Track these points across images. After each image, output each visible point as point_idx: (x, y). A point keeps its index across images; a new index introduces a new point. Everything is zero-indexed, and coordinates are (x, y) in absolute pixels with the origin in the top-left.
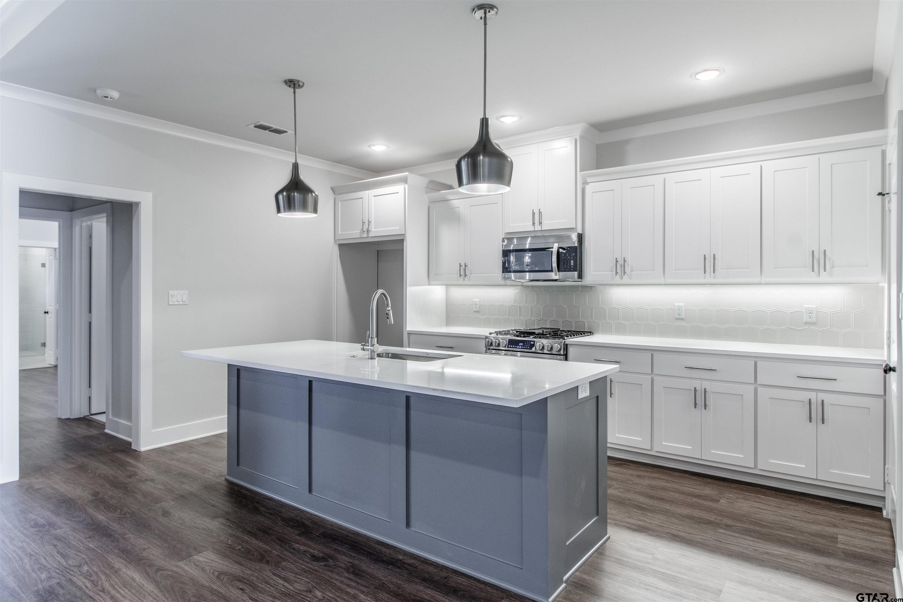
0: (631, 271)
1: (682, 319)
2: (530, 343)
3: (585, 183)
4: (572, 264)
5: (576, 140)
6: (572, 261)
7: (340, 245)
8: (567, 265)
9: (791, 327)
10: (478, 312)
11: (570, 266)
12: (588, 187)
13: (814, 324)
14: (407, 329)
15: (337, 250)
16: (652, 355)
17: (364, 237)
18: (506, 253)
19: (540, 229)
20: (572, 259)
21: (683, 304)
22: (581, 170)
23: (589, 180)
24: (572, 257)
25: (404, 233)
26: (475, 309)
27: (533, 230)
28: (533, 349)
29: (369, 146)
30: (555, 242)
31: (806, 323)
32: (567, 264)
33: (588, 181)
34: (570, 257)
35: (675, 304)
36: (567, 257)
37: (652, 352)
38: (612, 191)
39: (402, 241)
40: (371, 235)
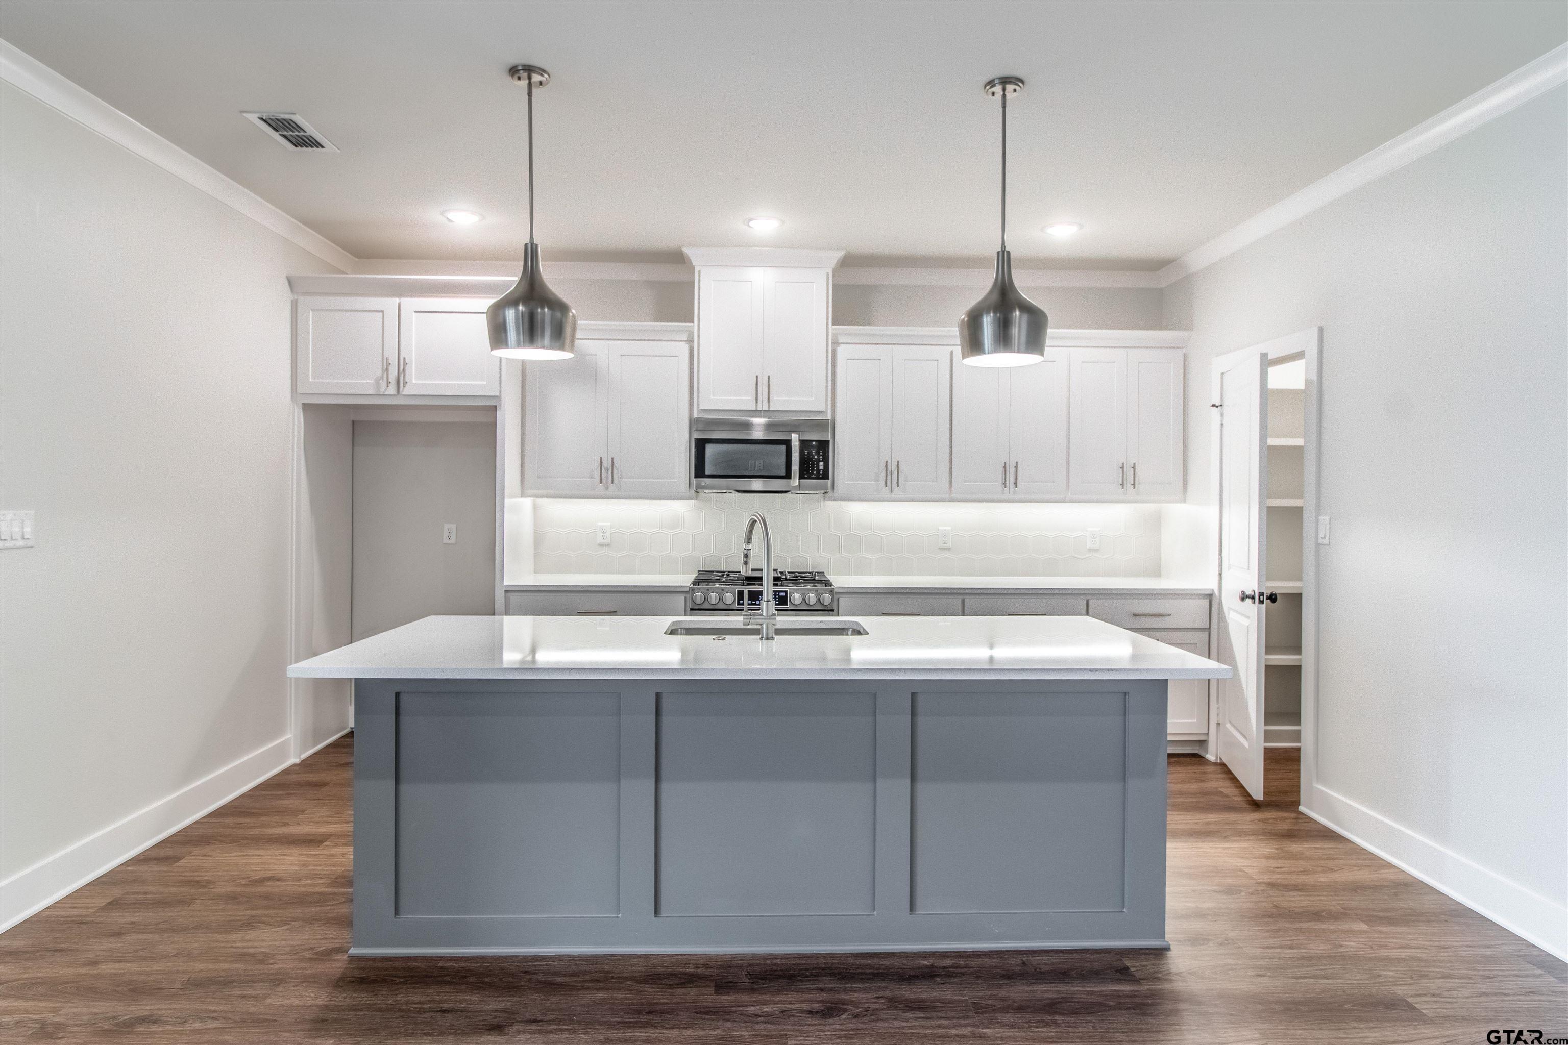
0: (905, 481)
1: (949, 549)
2: (778, 595)
3: (836, 343)
4: (821, 468)
5: (828, 274)
6: (821, 464)
7: (307, 407)
8: (813, 470)
9: (1075, 555)
10: (608, 545)
11: (818, 470)
12: (841, 350)
13: (1097, 550)
14: (505, 583)
15: (299, 417)
16: (963, 601)
17: (386, 393)
18: (701, 445)
19: (766, 408)
20: (821, 459)
21: (950, 528)
22: (833, 324)
23: (841, 339)
24: (821, 457)
25: (498, 394)
26: (600, 540)
27: (754, 408)
28: (789, 606)
29: (442, 213)
30: (794, 432)
31: (1090, 550)
32: (813, 467)
33: (840, 342)
34: (819, 457)
35: (940, 528)
36: (813, 456)
37: (962, 597)
38: (876, 362)
39: (494, 408)
40: (406, 391)
